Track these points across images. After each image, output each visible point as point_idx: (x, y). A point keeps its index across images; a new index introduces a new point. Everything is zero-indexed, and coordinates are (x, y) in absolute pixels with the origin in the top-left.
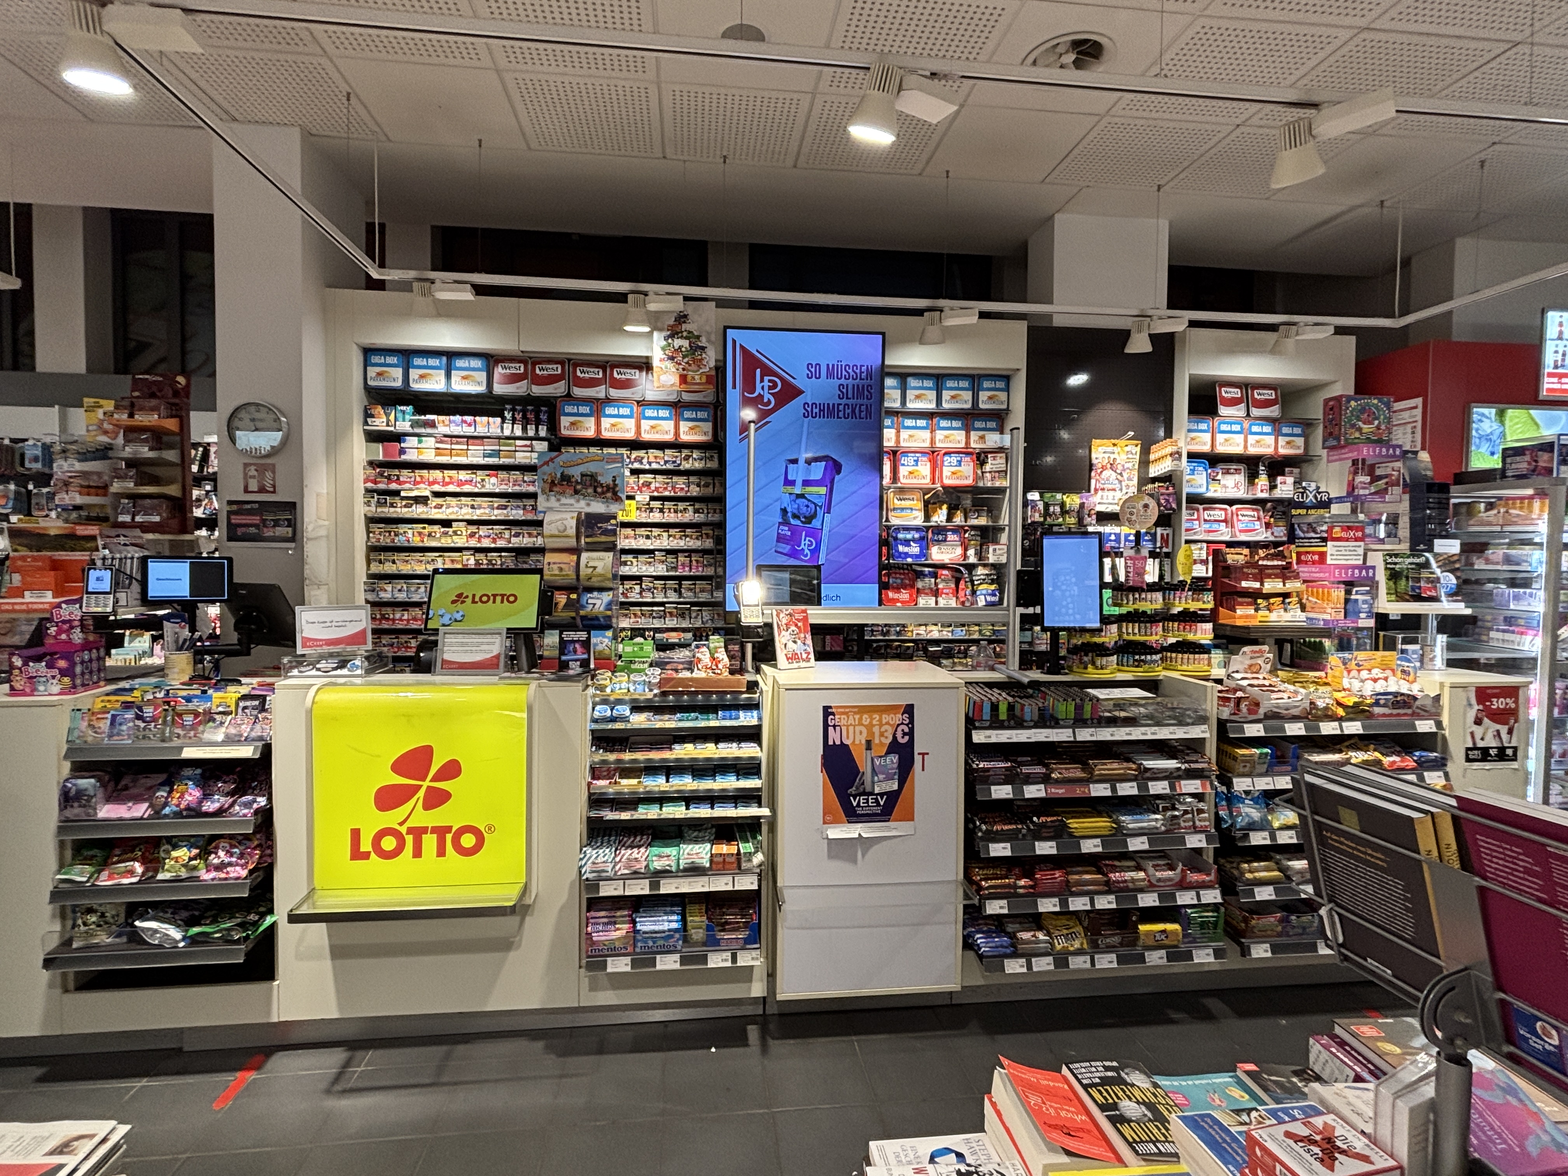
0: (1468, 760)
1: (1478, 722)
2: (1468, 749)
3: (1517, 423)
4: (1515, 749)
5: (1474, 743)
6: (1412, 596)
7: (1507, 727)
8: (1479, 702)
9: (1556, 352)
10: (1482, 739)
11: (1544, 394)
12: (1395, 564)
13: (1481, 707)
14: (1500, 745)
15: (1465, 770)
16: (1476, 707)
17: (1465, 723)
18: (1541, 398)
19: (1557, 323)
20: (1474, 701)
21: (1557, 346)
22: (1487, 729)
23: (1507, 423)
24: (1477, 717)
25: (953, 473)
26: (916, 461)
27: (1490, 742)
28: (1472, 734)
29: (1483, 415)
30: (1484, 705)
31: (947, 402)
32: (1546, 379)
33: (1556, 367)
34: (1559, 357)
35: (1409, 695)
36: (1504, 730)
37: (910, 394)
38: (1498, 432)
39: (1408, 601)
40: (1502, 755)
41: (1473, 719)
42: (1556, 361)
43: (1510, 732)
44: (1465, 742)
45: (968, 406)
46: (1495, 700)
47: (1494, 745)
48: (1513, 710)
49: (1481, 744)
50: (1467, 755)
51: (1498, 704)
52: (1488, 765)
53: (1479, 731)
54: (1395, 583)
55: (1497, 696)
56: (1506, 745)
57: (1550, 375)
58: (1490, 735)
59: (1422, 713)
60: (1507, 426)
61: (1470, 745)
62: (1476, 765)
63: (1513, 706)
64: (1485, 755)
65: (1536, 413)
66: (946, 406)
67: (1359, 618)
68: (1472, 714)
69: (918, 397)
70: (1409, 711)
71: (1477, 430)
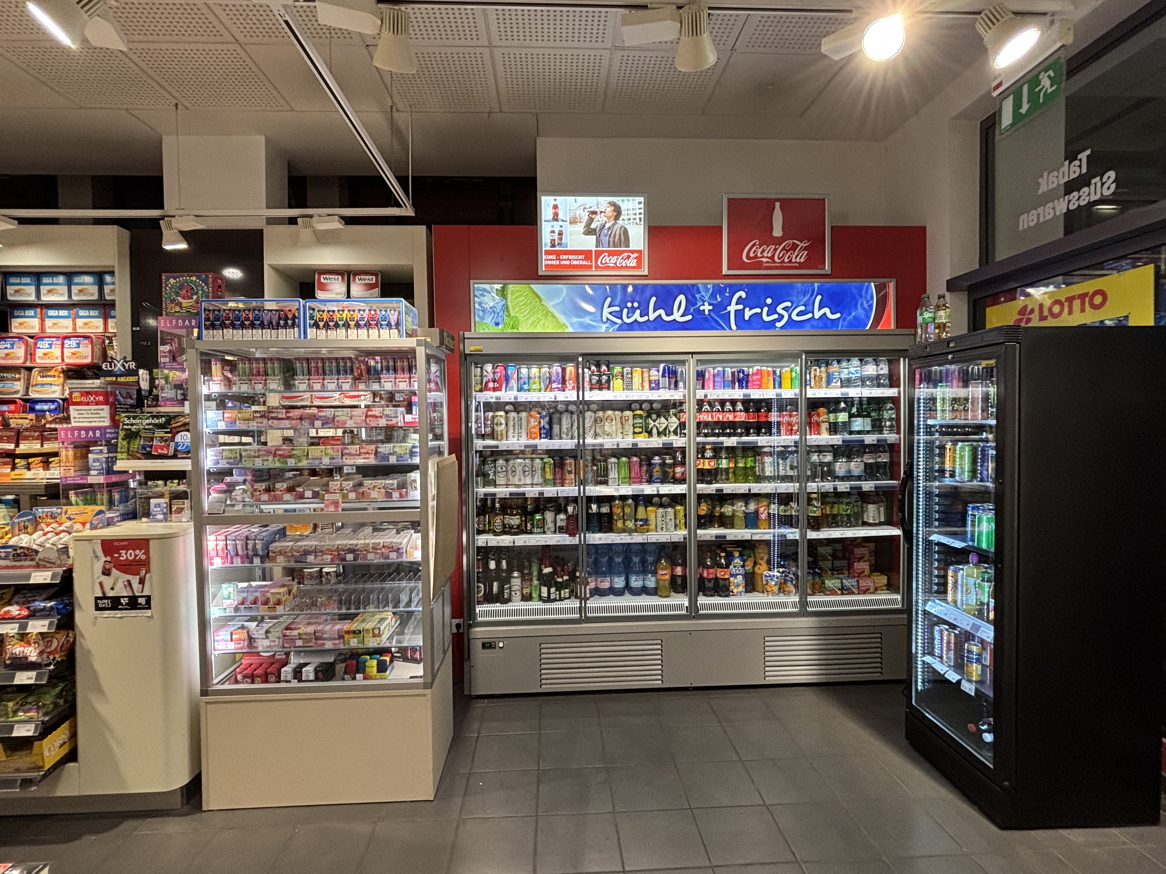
0: (98, 608)
1: (106, 572)
2: (97, 598)
3: (520, 296)
4: (148, 598)
5: (104, 593)
6: (143, 454)
7: (138, 577)
8: (106, 553)
9: (553, 232)
10: (112, 589)
11: (542, 271)
12: (132, 425)
13: (109, 559)
14: (131, 594)
15: (96, 618)
16: (103, 559)
17: (93, 574)
18: (540, 273)
19: (551, 206)
20: (100, 553)
21: (553, 226)
22: (117, 580)
23: (509, 297)
24: (104, 567)
25: (73, 354)
26: (51, 345)
27: (120, 591)
28: (101, 584)
29: (485, 290)
30: (112, 557)
31: (77, 295)
32: (544, 257)
33: (553, 246)
34: (556, 237)
35: (28, 549)
36: (135, 581)
37: (44, 289)
38: (499, 306)
39: (140, 459)
40: (133, 603)
41: (101, 571)
42: (553, 241)
43: (142, 582)
44: (93, 591)
45: (95, 297)
46: (124, 552)
47: (126, 594)
48: (144, 561)
49: (111, 594)
50: (97, 604)
51: (126, 555)
52: (119, 614)
53: (108, 582)
54: (129, 443)
55: (125, 548)
56: (137, 594)
57: (548, 253)
58: (120, 585)
59: (48, 565)
60: (509, 300)
61: (100, 595)
62: (107, 613)
63: (143, 557)
64: (115, 604)
65: (537, 287)
66: (75, 298)
67: (89, 475)
68: (99, 566)
69: (49, 291)
70: (33, 563)
71: (480, 304)
